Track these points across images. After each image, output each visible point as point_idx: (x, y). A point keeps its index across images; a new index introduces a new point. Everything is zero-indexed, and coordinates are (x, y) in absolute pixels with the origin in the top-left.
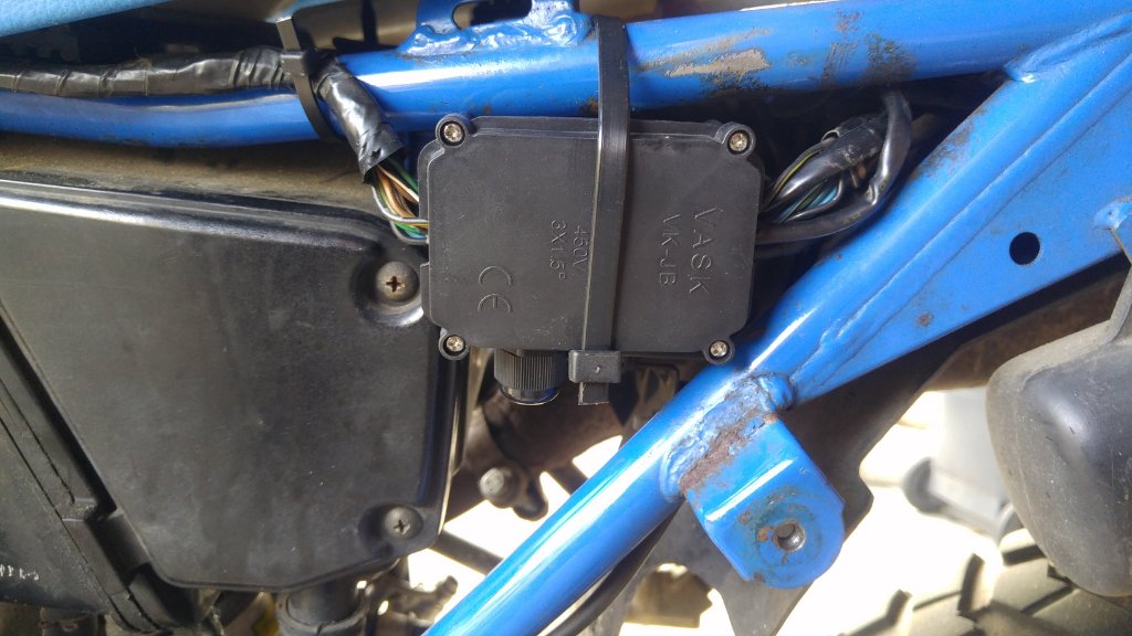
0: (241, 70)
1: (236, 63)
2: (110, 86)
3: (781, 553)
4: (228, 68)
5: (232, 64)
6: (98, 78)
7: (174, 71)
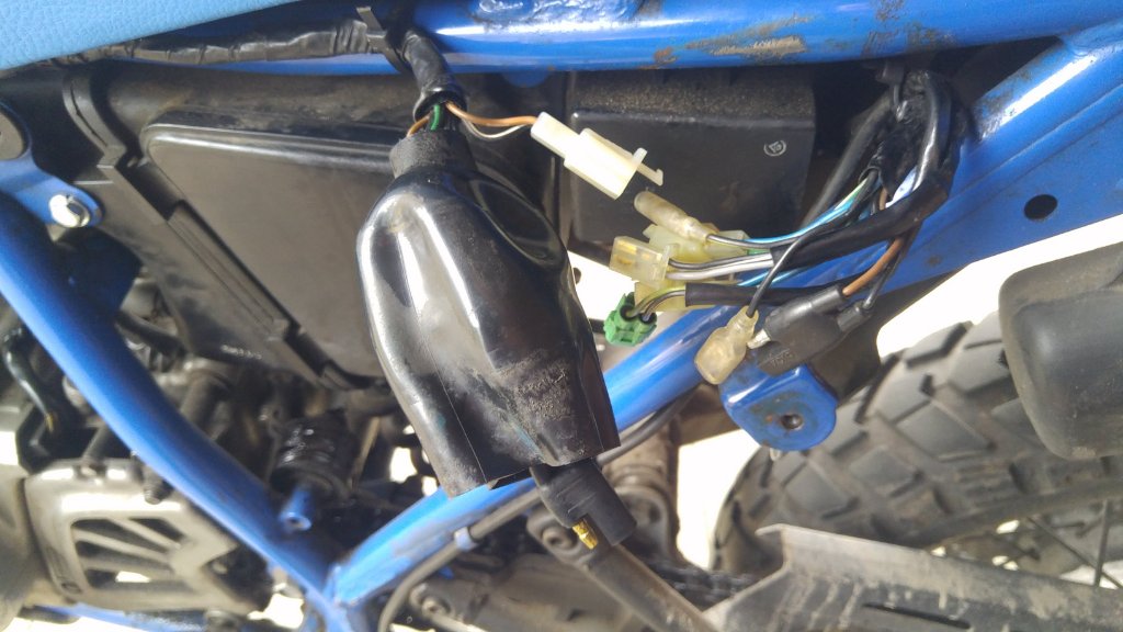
0: (339, 41)
1: (335, 34)
2: (237, 57)
3: (782, 431)
4: (328, 40)
5: (330, 36)
6: (226, 50)
7: (283, 44)
